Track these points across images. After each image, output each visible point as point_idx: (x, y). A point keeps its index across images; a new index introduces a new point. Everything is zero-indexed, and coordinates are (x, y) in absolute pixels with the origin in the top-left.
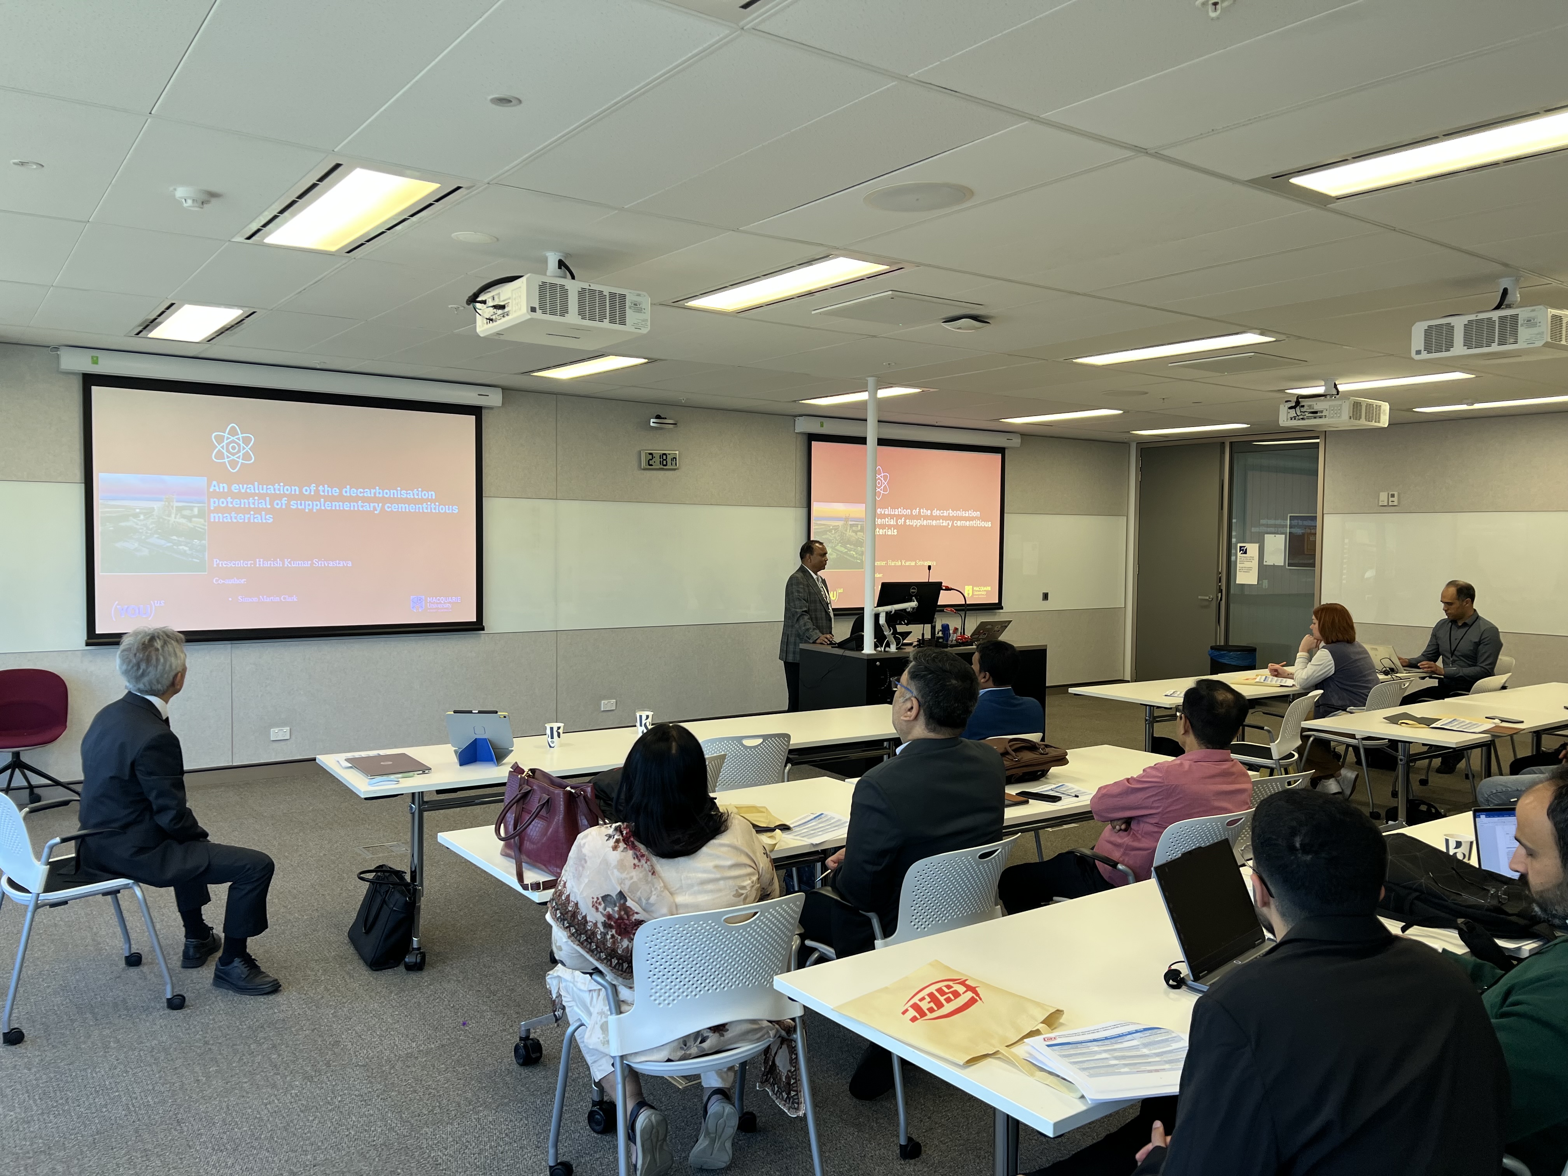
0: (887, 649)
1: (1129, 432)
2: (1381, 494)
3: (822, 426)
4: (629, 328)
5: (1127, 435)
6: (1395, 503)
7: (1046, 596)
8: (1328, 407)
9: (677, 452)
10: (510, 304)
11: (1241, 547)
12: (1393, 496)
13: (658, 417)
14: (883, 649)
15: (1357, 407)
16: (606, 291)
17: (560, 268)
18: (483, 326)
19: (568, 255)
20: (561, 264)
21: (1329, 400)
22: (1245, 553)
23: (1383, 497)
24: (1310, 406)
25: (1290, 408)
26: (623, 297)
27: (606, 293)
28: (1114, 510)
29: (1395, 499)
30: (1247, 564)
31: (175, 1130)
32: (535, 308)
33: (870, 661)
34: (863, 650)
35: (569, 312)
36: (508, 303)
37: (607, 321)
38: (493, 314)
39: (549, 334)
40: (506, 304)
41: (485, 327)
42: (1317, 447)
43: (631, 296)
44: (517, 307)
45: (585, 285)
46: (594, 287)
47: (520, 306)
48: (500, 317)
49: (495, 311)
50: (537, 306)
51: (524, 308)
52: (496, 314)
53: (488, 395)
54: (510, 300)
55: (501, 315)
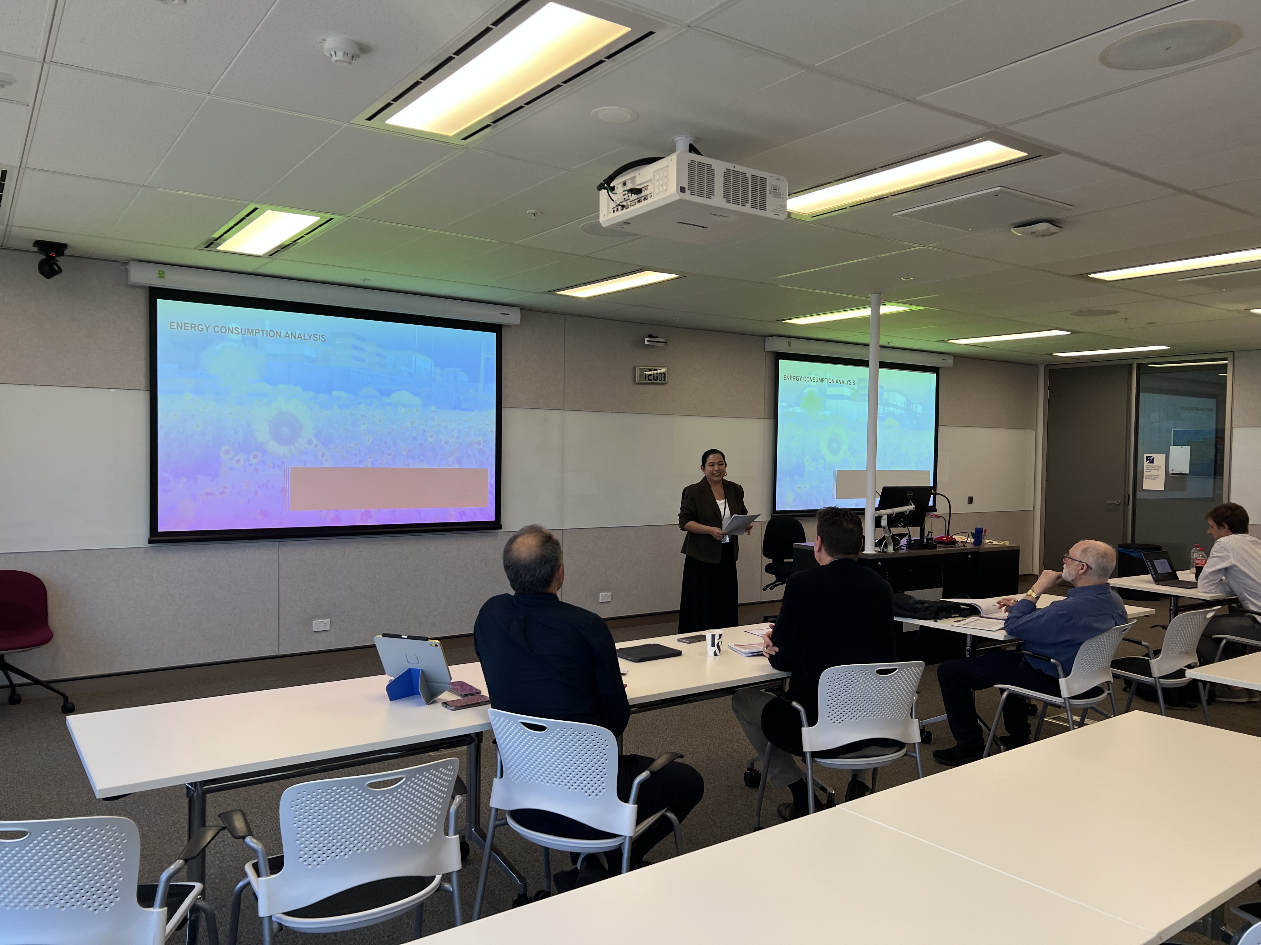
0: (885, 550)
1: (1051, 354)
3: (789, 345)
4: (768, 213)
5: (1050, 357)
7: (970, 500)
10: (651, 186)
11: (1147, 457)
13: (650, 336)
14: (882, 550)
16: (750, 172)
17: (690, 152)
18: (608, 215)
19: (698, 140)
20: (692, 148)
26: (764, 180)
27: (749, 175)
28: (1025, 424)
30: (1153, 473)
32: (684, 188)
33: (871, 561)
35: (715, 194)
36: (648, 185)
37: (749, 205)
38: (623, 200)
39: (680, 223)
40: (644, 187)
41: (612, 215)
42: (1224, 368)
43: (771, 180)
44: (661, 189)
45: (730, 166)
46: (739, 168)
47: (665, 188)
48: (634, 203)
49: (629, 196)
50: (686, 186)
51: (673, 189)
52: (629, 199)
53: (508, 314)
54: (651, 182)
55: (637, 201)
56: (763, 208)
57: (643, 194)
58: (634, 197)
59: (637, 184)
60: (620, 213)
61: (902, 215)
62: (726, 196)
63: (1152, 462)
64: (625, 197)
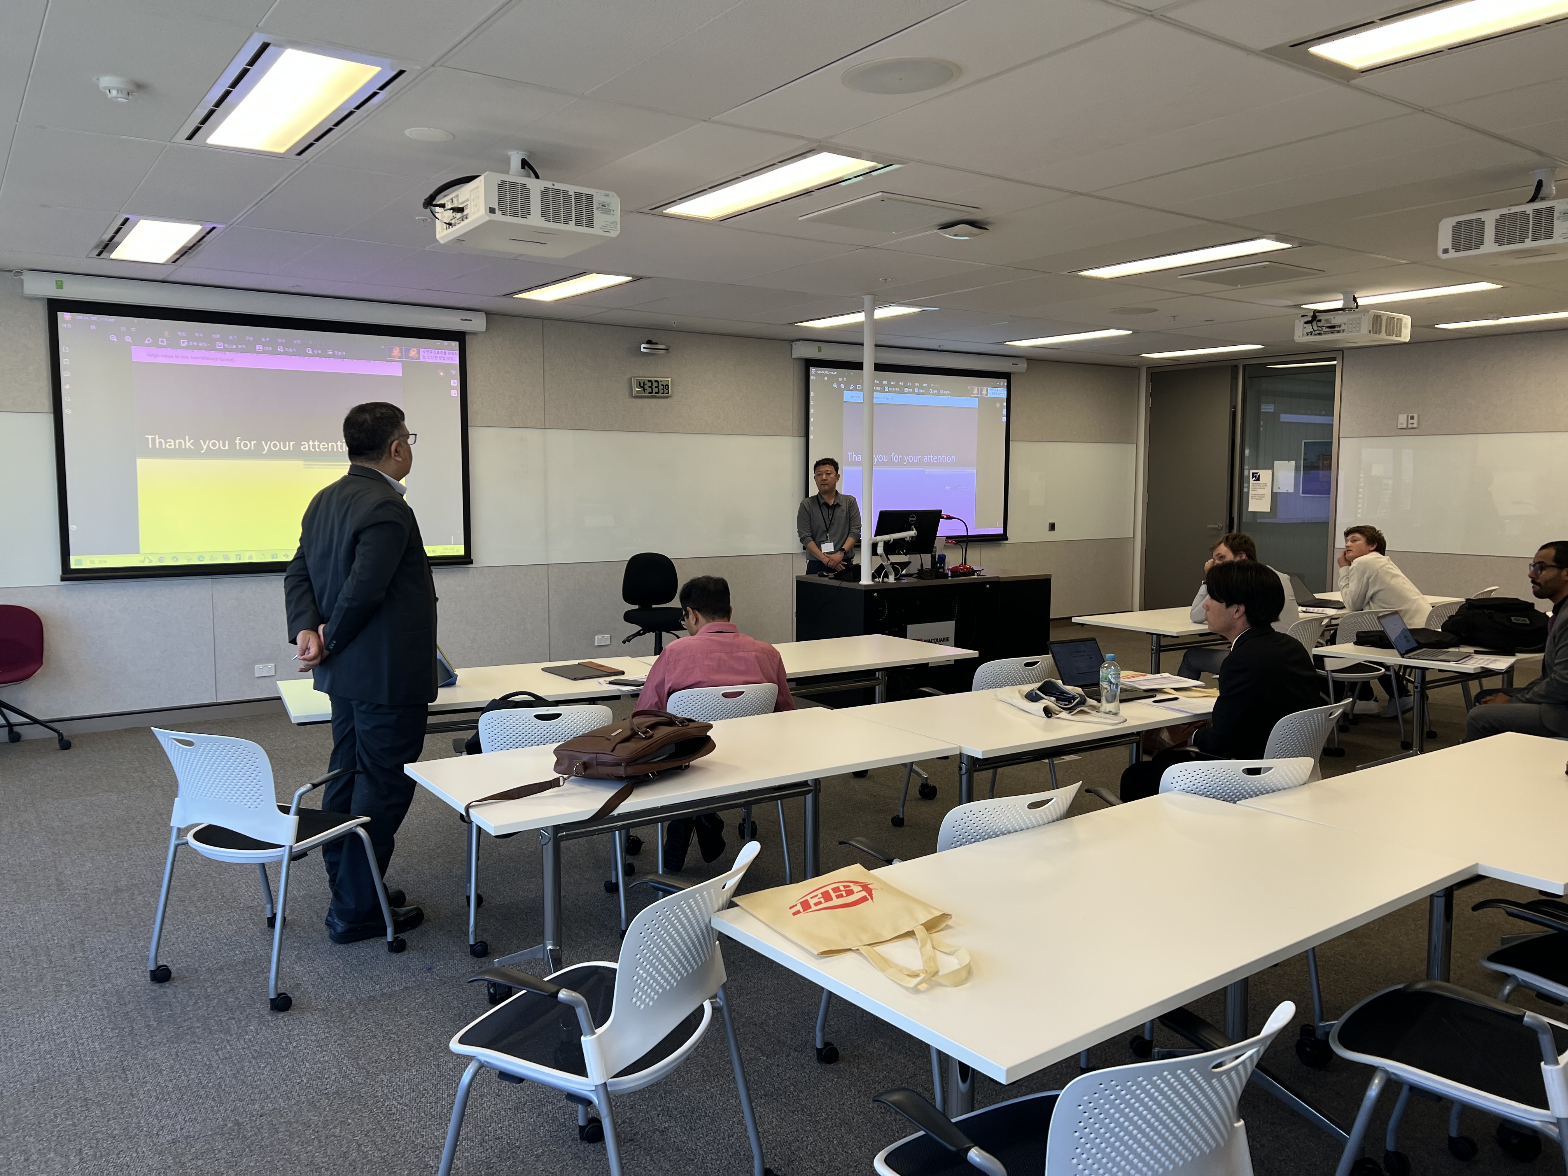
0: (886, 580)
1: (1138, 355)
2: (1400, 416)
3: (820, 351)
4: (597, 230)
5: (1136, 359)
6: (1415, 426)
7: (1052, 527)
8: (1346, 321)
9: (670, 379)
10: (469, 206)
11: (1253, 474)
12: (1412, 418)
13: (649, 342)
14: (881, 580)
15: (1377, 320)
16: (572, 190)
17: (523, 167)
18: (442, 232)
19: (531, 154)
20: (525, 164)
21: (1347, 314)
22: (1258, 479)
23: (1402, 419)
24: (1327, 320)
25: (1307, 323)
26: (590, 197)
27: (571, 193)
28: (1123, 437)
29: (1415, 421)
30: (1260, 491)
31: (120, 1078)
32: (494, 209)
33: (868, 591)
34: (860, 580)
35: (532, 214)
37: (572, 223)
38: (452, 218)
39: (513, 240)
40: (466, 206)
41: (446, 232)
42: (1333, 369)
43: (599, 197)
45: (548, 184)
46: (558, 186)
47: (478, 208)
48: (460, 221)
49: (455, 215)
50: (495, 207)
51: (484, 210)
52: (456, 217)
53: (471, 320)
54: (466, 203)
55: (461, 219)
56: (590, 225)
57: (465, 213)
58: (459, 215)
59: (460, 201)
60: (452, 229)
61: (808, 220)
62: (545, 214)
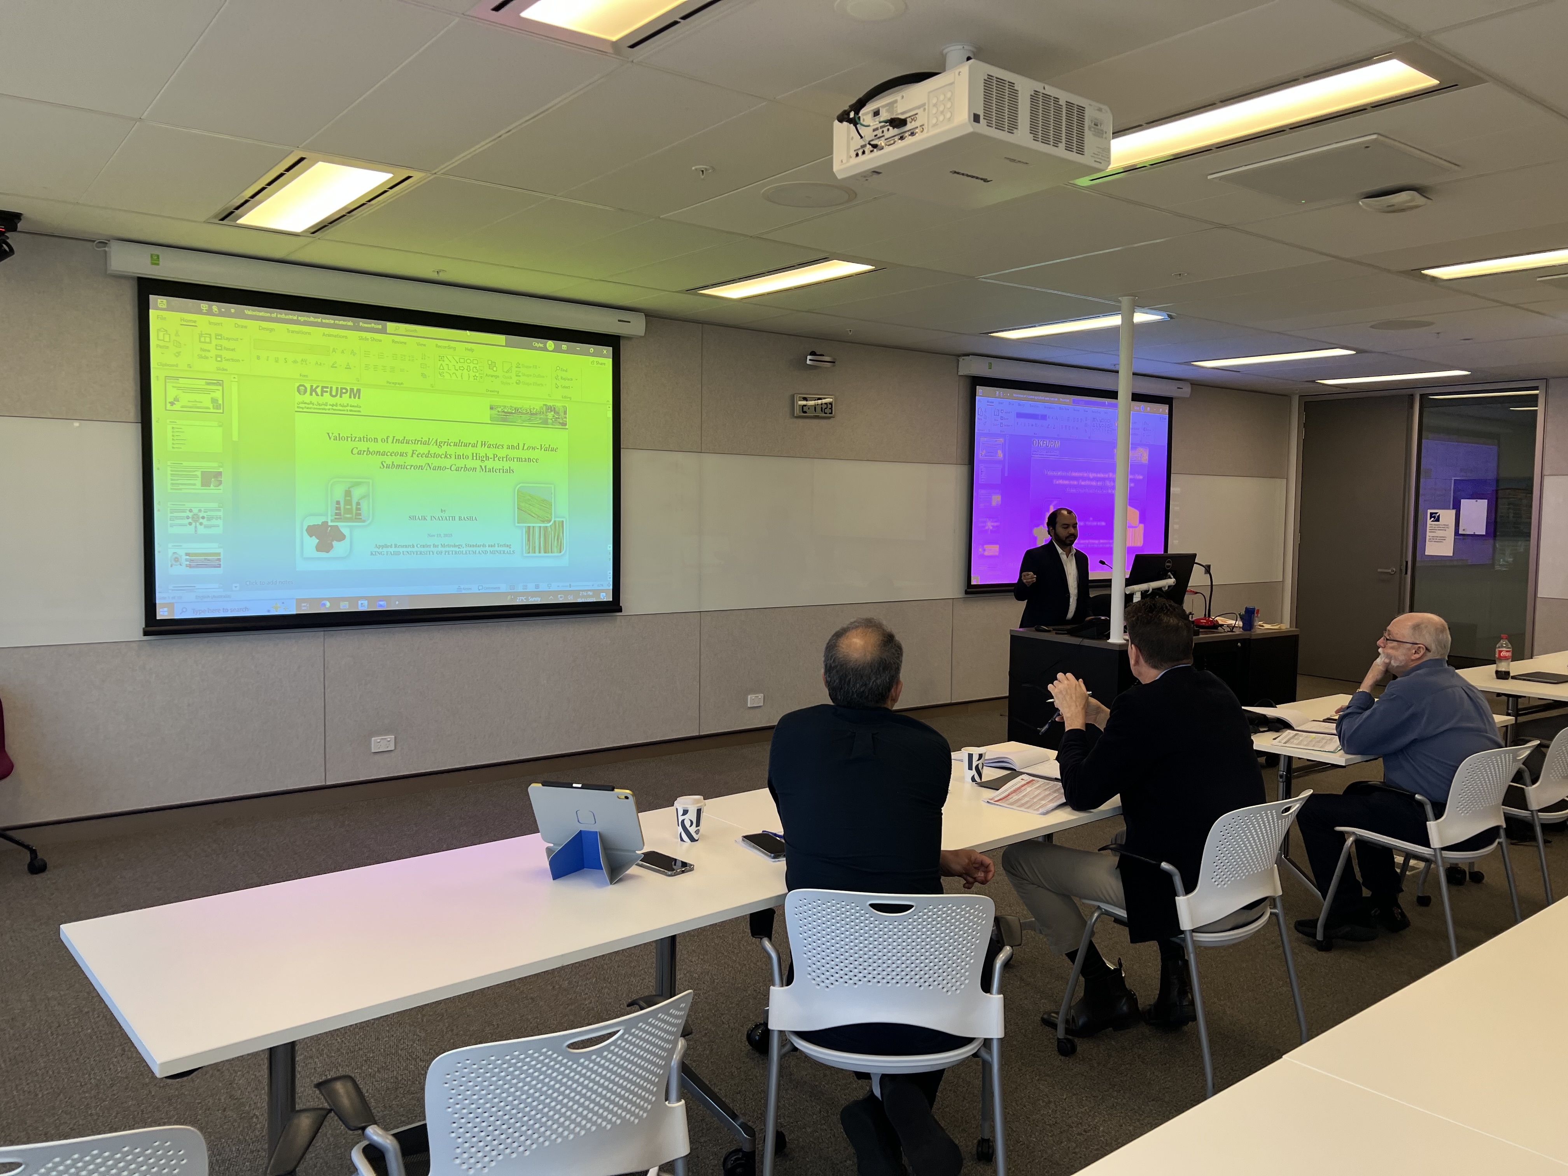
1: (1314, 381)
3: (990, 368)
4: (1087, 159)
9: (833, 397)
10: (922, 115)
11: (1431, 514)
13: (813, 353)
16: (1064, 97)
18: (848, 161)
19: (980, 51)
26: (1081, 109)
27: (1062, 102)
28: (1274, 471)
30: (1439, 534)
32: (979, 116)
33: (1115, 652)
34: (1109, 638)
35: (1019, 127)
36: (916, 114)
37: (1062, 146)
38: (874, 138)
39: (955, 172)
40: (909, 117)
41: (854, 161)
42: (1533, 400)
43: (1092, 111)
44: (941, 118)
45: (1038, 86)
46: (1051, 91)
47: (948, 115)
48: (890, 141)
49: (883, 132)
50: (981, 113)
51: (962, 116)
52: (883, 136)
53: (630, 322)
54: (922, 109)
55: (896, 138)
56: (1081, 151)
57: (909, 126)
58: (893, 131)
59: (899, 111)
60: (874, 155)
61: (1220, 178)
62: (1033, 130)
63: (1438, 520)
64: (876, 133)
